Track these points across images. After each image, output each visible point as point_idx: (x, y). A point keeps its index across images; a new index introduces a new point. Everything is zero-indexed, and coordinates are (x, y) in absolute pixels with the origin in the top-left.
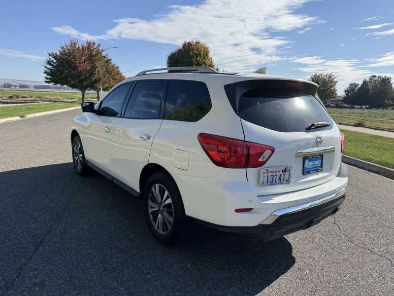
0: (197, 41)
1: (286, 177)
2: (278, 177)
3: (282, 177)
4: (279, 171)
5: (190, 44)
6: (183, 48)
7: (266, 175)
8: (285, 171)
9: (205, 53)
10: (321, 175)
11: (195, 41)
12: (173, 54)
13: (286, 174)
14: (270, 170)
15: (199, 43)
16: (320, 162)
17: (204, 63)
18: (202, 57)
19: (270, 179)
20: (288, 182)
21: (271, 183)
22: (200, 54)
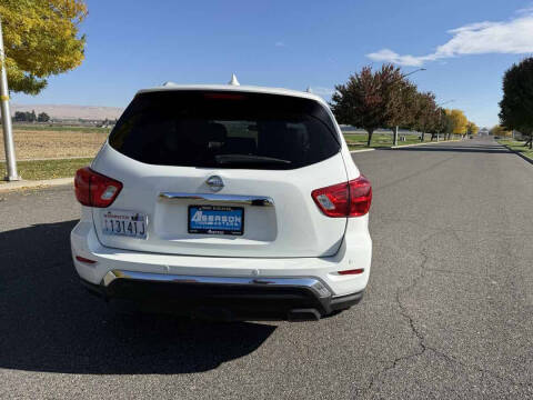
1: (140, 229)
2: (127, 225)
3: (134, 226)
4: (127, 218)
7: (109, 220)
8: (136, 218)
10: (238, 241)
12: (515, 68)
13: (139, 223)
14: (113, 213)
16: (239, 220)
19: (116, 227)
20: (143, 235)
21: (119, 233)
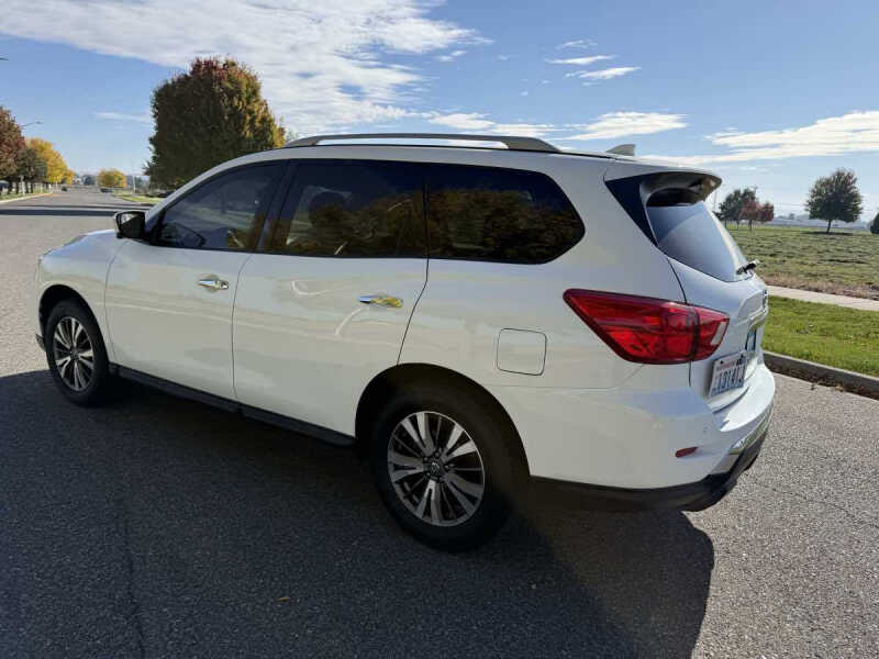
0: (230, 58)
5: (210, 66)
6: (192, 73)
9: (250, 90)
11: (222, 60)
12: (167, 86)
15: (234, 64)
17: (251, 112)
18: (244, 100)
22: (239, 92)
